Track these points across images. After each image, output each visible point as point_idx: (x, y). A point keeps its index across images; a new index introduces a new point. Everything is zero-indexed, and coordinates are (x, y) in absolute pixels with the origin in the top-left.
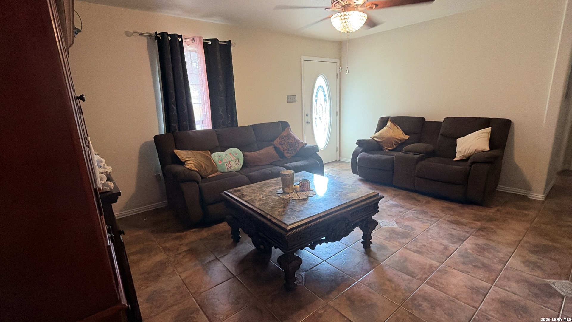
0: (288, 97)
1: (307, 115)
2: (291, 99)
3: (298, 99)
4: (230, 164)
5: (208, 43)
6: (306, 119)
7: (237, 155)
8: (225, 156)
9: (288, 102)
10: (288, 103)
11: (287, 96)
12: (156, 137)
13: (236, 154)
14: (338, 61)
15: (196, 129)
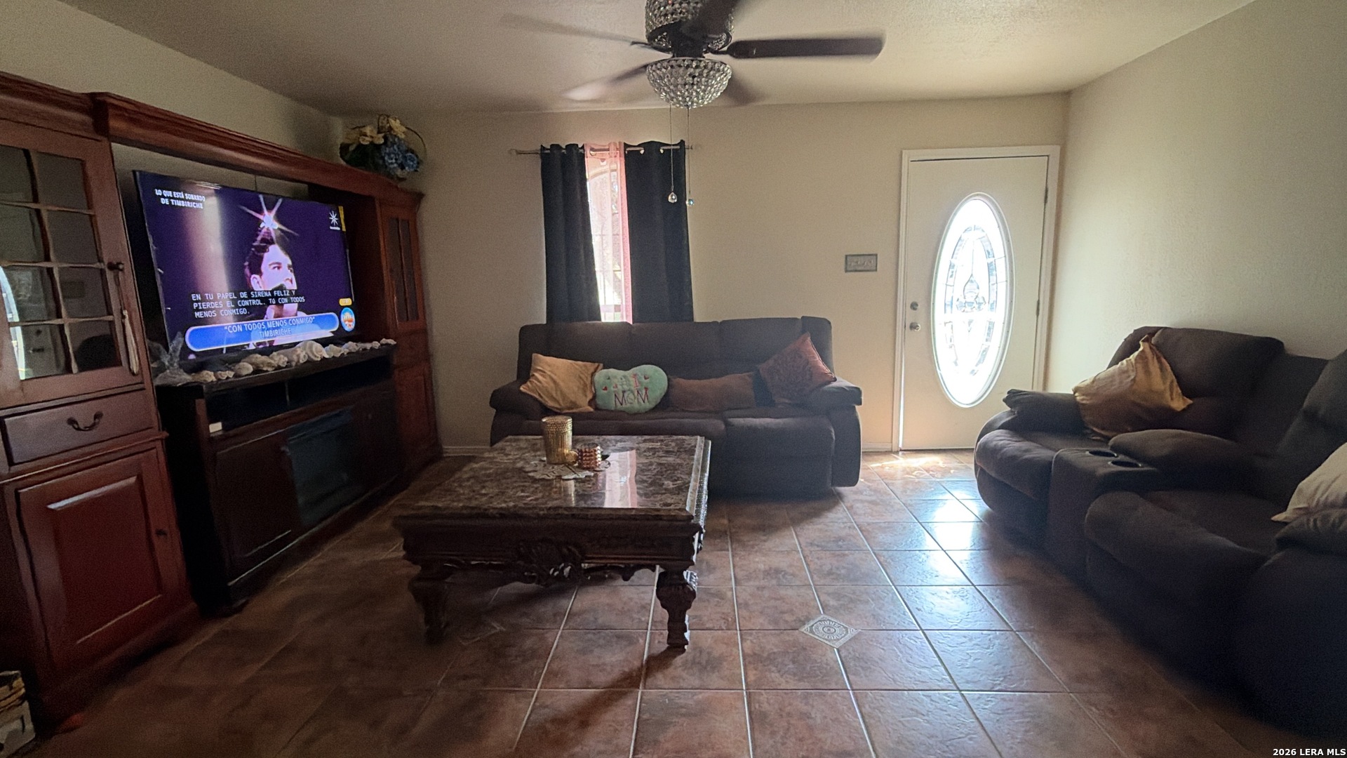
0: (849, 258)
1: (914, 306)
2: (860, 263)
3: (884, 262)
4: (623, 396)
5: (639, 151)
6: (904, 315)
7: (647, 380)
8: (621, 379)
9: (846, 271)
10: (849, 274)
11: (846, 256)
12: (524, 330)
13: (646, 378)
14: (1055, 151)
15: (600, 320)
